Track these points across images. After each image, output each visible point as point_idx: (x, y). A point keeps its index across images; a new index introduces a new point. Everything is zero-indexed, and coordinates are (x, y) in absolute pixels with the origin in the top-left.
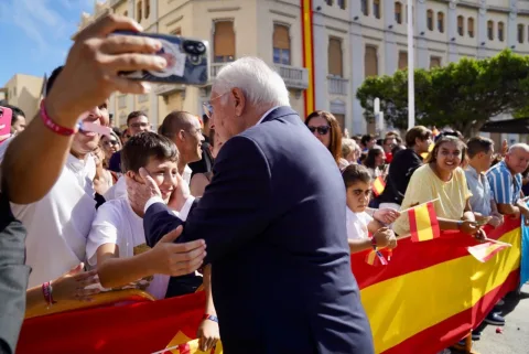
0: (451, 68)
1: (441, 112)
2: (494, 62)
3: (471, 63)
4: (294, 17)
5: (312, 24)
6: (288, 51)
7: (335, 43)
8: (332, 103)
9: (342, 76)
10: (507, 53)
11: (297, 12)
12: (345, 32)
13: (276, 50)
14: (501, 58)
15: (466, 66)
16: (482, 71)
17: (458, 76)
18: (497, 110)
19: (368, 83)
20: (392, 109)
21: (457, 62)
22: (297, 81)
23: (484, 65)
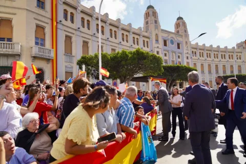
0: (118, 53)
1: (115, 72)
2: (134, 52)
3: (126, 52)
4: (48, 23)
5: (56, 28)
6: (44, 40)
7: (68, 39)
8: (66, 67)
9: (71, 54)
10: (139, 49)
11: (49, 21)
12: (73, 34)
13: (36, 38)
14: (137, 51)
15: (124, 53)
16: (130, 56)
17: (121, 57)
18: (137, 72)
19: (83, 58)
20: (94, 70)
21: (120, 51)
22: (48, 55)
23: (131, 53)
